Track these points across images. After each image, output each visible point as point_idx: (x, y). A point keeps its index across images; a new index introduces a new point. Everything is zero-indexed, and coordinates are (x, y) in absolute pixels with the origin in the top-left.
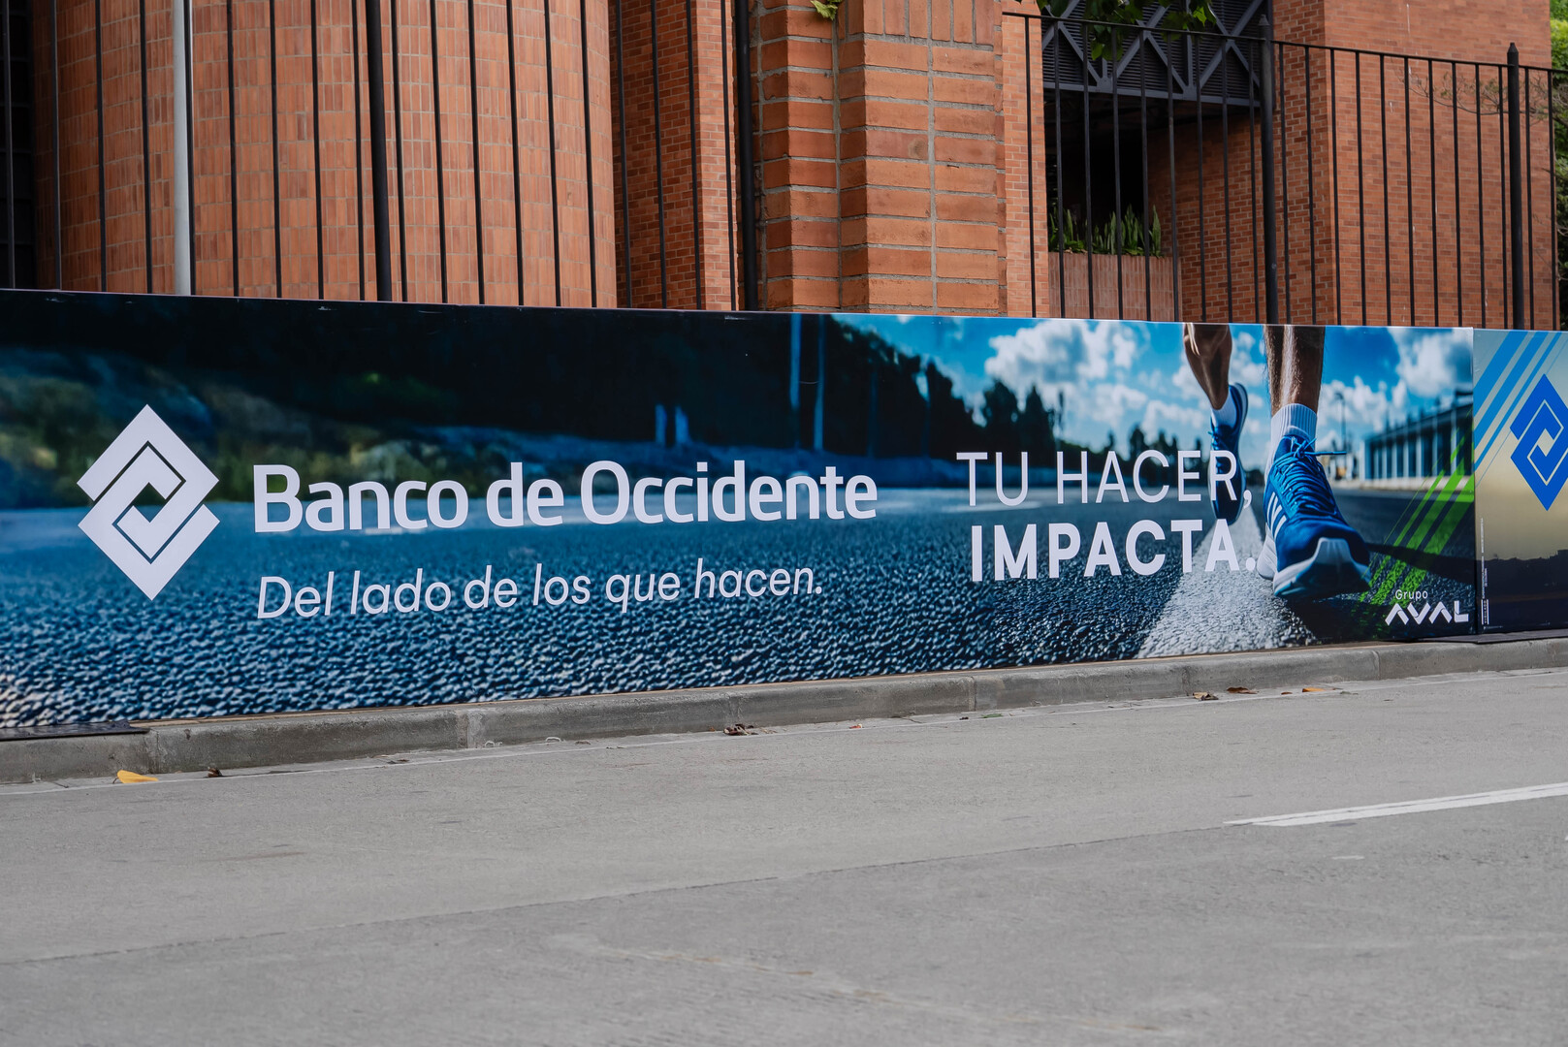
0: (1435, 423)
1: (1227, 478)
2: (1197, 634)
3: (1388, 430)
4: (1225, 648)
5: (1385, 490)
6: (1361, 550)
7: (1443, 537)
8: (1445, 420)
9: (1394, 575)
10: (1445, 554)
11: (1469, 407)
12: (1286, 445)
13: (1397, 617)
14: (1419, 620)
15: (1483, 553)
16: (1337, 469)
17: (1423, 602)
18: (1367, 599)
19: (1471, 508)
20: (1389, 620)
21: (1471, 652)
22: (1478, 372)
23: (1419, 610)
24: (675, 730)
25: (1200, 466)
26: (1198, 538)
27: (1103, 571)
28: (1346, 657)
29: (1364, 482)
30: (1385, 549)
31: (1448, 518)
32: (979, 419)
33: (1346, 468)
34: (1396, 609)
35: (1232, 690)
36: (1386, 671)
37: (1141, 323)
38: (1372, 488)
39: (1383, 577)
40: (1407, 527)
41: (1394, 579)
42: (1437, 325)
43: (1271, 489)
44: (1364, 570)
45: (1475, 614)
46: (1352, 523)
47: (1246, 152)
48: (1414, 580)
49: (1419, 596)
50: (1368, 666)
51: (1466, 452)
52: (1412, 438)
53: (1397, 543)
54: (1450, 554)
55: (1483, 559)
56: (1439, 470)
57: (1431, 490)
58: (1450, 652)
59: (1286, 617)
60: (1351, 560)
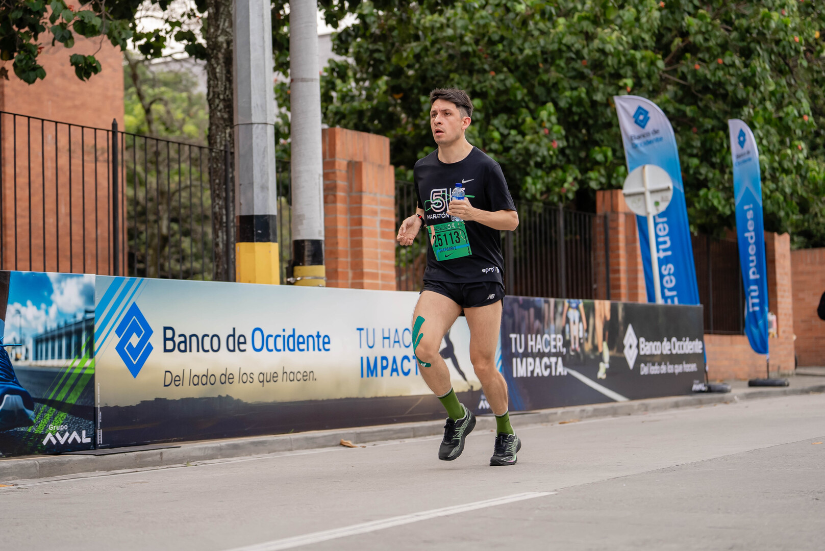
0: (73, 328)
3: (46, 332)
5: (44, 367)
6: (29, 402)
7: (77, 394)
8: (78, 327)
9: (48, 416)
10: (78, 404)
11: (92, 319)
13: (50, 441)
14: (62, 442)
15: (99, 402)
16: (16, 354)
17: (65, 431)
18: (32, 430)
19: (92, 377)
20: (45, 442)
21: (92, 460)
22: (98, 299)
23: (62, 436)
28: (20, 465)
29: (31, 362)
30: (43, 401)
31: (80, 383)
33: (21, 354)
34: (49, 436)
36: (44, 472)
38: (36, 366)
39: (42, 417)
40: (56, 388)
41: (48, 418)
42: (71, 272)
44: (31, 413)
45: (94, 438)
46: (24, 386)
48: (60, 419)
49: (62, 428)
50: (33, 470)
51: (90, 345)
52: (60, 337)
53: (50, 398)
54: (80, 404)
55: (99, 406)
56: (75, 355)
57: (71, 367)
58: (80, 461)
60: (24, 407)
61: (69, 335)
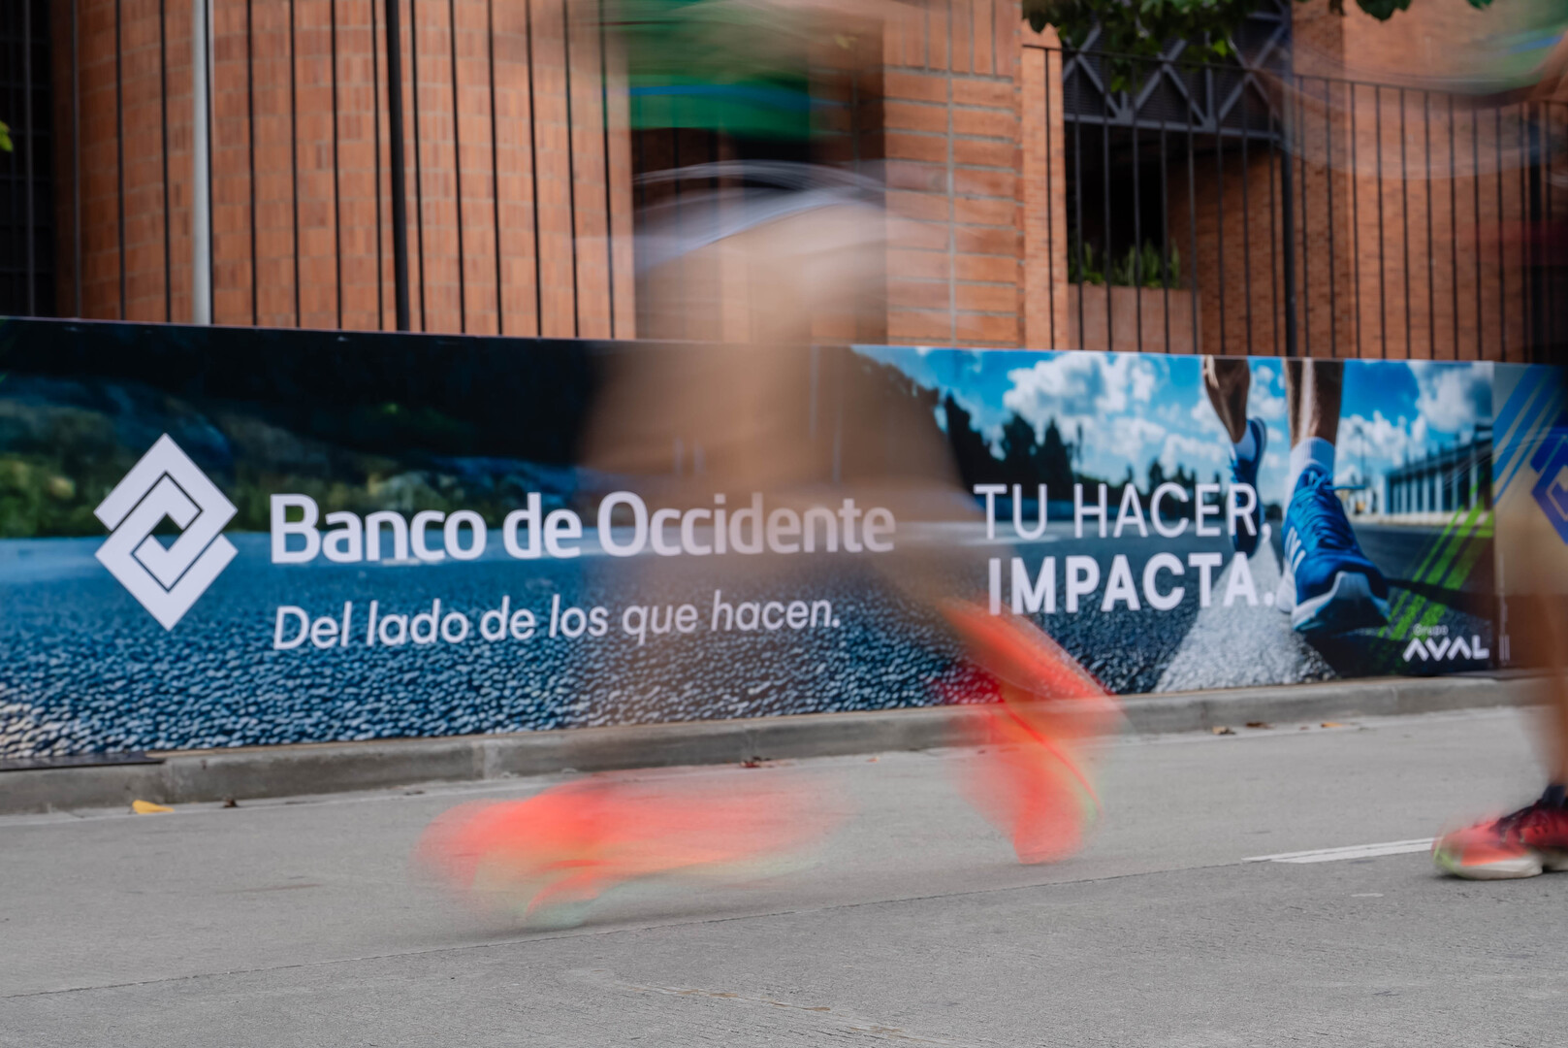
0: (1454, 457)
1: (1246, 512)
3: (1407, 465)
4: (1244, 682)
5: (1405, 525)
6: (1380, 585)
7: (1462, 573)
8: (1464, 454)
9: (1413, 610)
10: (1465, 590)
11: (1488, 442)
12: (1304, 480)
13: (1416, 655)
14: (1438, 654)
16: (1357, 504)
18: (1385, 634)
20: (1408, 655)
21: (1490, 688)
23: (1438, 644)
24: (692, 762)
25: (1218, 499)
26: (1216, 573)
27: (1121, 605)
28: (1365, 692)
29: (1383, 517)
30: (1404, 584)
31: (1468, 553)
32: (997, 452)
33: (1365, 502)
34: (1415, 645)
35: (1251, 725)
36: (1405, 706)
37: (1160, 356)
38: (1391, 523)
39: (1403, 612)
40: (1426, 563)
41: (1413, 614)
42: (1454, 359)
43: (1290, 523)
44: (1383, 605)
45: (1495, 650)
46: (1371, 557)
47: (1266, 185)
48: (1433, 615)
50: (1387, 701)
51: (1485, 487)
52: (1431, 473)
53: (1417, 577)
54: (1469, 589)
56: (1459, 505)
57: (1450, 525)
58: (1469, 689)
59: (1304, 651)
60: (1370, 595)
61: (1447, 469)
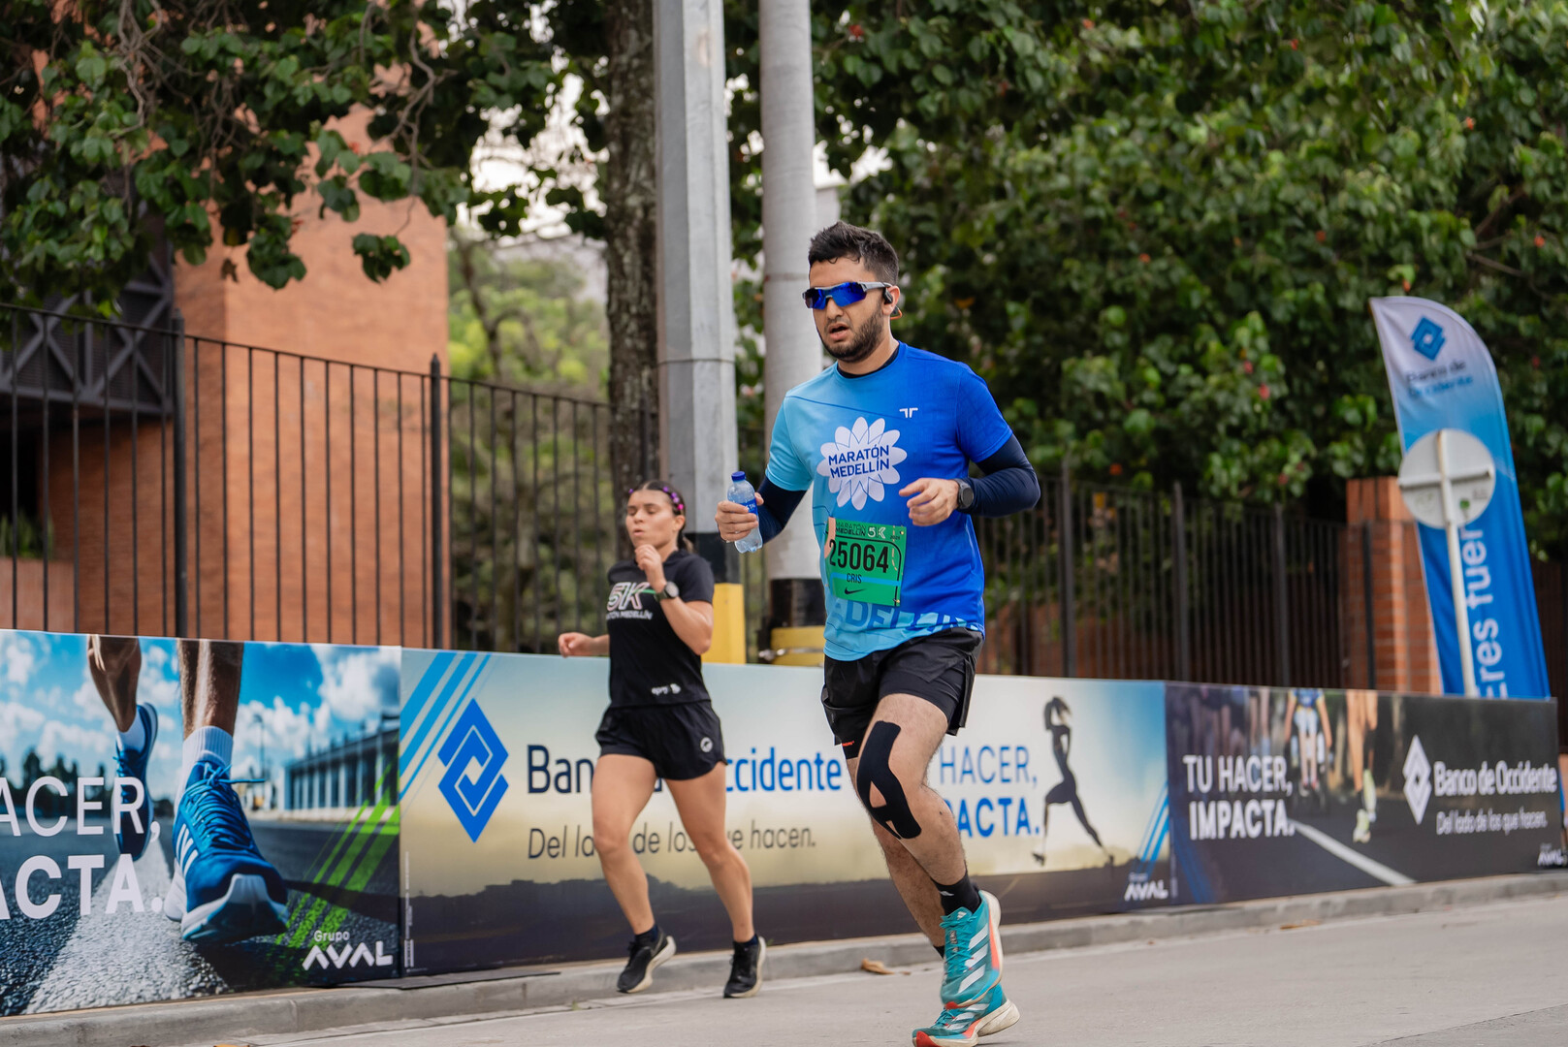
0: (359, 749)
1: (133, 808)
2: (95, 985)
3: (310, 756)
4: (127, 1000)
5: (306, 822)
6: (278, 888)
7: (365, 872)
8: (370, 745)
9: (313, 915)
10: (369, 891)
11: (395, 732)
12: (199, 772)
13: (316, 962)
14: (339, 963)
15: (408, 888)
16: (254, 799)
17: (344, 944)
18: (283, 942)
19: (395, 841)
20: (307, 964)
21: (395, 999)
22: (406, 694)
23: (339, 951)
25: (103, 795)
26: (98, 876)
28: (261, 1007)
29: (282, 814)
30: (304, 887)
31: (371, 852)
33: (264, 798)
34: (315, 953)
36: (307, 1021)
37: (39, 634)
38: (291, 820)
39: (302, 917)
40: (328, 862)
41: (313, 919)
42: (354, 642)
43: (182, 821)
44: (281, 909)
45: (398, 956)
46: (269, 858)
48: (335, 919)
49: (339, 937)
50: (285, 1017)
51: (391, 781)
52: (335, 765)
53: (317, 880)
54: (373, 891)
55: (407, 896)
56: (363, 800)
57: (355, 821)
58: (373, 1000)
59: (195, 963)
60: (268, 898)
61: (351, 762)
